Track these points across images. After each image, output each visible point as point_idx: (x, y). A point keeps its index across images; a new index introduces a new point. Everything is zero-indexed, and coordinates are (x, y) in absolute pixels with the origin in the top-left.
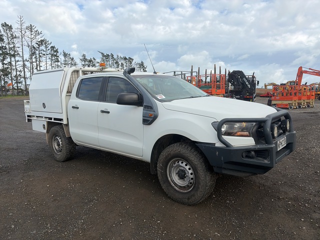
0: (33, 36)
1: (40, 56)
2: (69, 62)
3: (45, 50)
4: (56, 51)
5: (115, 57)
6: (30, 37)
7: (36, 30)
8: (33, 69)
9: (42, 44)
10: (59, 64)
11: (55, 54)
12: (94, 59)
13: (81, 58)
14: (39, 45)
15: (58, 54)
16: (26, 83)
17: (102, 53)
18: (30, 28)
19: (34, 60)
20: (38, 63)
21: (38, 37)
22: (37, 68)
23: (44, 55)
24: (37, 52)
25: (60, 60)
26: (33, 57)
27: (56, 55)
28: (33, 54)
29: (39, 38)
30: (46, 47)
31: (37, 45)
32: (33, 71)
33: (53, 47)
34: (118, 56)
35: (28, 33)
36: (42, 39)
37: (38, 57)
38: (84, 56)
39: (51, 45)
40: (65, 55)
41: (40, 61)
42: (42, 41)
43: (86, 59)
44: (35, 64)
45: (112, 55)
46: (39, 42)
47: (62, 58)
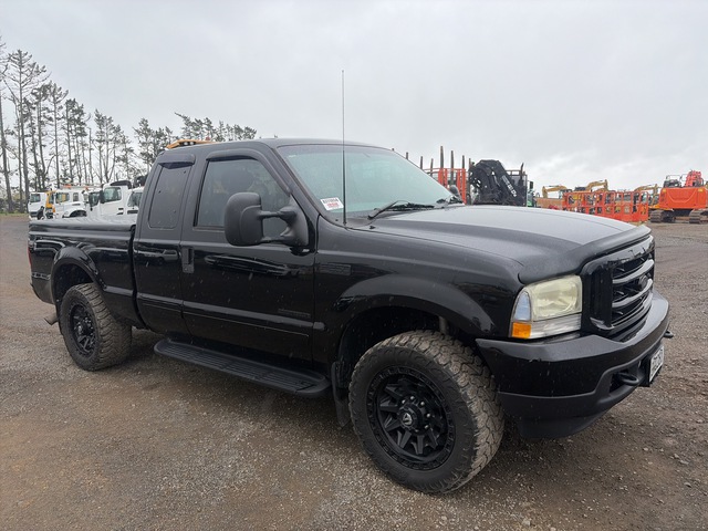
0: (24, 77)
1: (41, 123)
2: (110, 137)
3: (52, 108)
4: (80, 111)
5: (216, 125)
6: (18, 79)
7: (31, 62)
8: (25, 151)
9: (45, 95)
10: (86, 139)
11: (76, 117)
12: (168, 130)
13: (138, 127)
14: (39, 98)
15: (83, 119)
16: (8, 183)
17: (185, 118)
18: (19, 59)
19: (27, 131)
20: (36, 137)
21: (35, 79)
22: (33, 150)
23: (50, 119)
24: (35, 114)
25: (87, 131)
26: (26, 125)
27: (78, 121)
28: (24, 117)
29: (39, 82)
30: (55, 102)
31: (34, 98)
32: (25, 156)
33: (71, 103)
34: (222, 125)
35: (13, 69)
36: (47, 83)
37: (36, 123)
38: (144, 122)
39: (68, 98)
40: (101, 120)
41: (40, 135)
42: (45, 88)
43: (149, 131)
44: (29, 139)
45: (209, 123)
46: (39, 90)
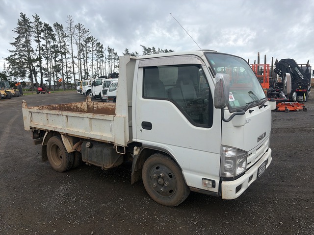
0: (81, 34)
1: (87, 53)
2: (113, 57)
3: (91, 46)
4: (102, 47)
5: (157, 50)
6: (78, 35)
7: (83, 28)
8: (81, 64)
9: (89, 41)
10: (104, 59)
11: (100, 49)
12: (136, 53)
13: (124, 52)
14: (86, 42)
15: (103, 50)
16: (75, 78)
17: (144, 47)
18: (79, 27)
19: (82, 56)
20: (85, 59)
21: (85, 35)
22: (84, 64)
23: (90, 51)
24: (85, 49)
25: (104, 55)
26: (81, 54)
27: (101, 52)
28: (81, 51)
29: (86, 36)
30: (93, 44)
31: (85, 43)
32: (81, 67)
33: (98, 44)
34: (159, 49)
35: (77, 31)
36: (89, 36)
37: (85, 53)
38: (127, 50)
39: (97, 42)
40: (110, 50)
41: (87, 57)
42: (89, 39)
43: (129, 54)
44: (82, 60)
45: (154, 49)
46: (87, 39)
47: (106, 54)
